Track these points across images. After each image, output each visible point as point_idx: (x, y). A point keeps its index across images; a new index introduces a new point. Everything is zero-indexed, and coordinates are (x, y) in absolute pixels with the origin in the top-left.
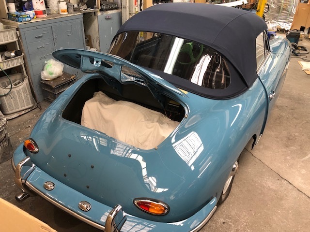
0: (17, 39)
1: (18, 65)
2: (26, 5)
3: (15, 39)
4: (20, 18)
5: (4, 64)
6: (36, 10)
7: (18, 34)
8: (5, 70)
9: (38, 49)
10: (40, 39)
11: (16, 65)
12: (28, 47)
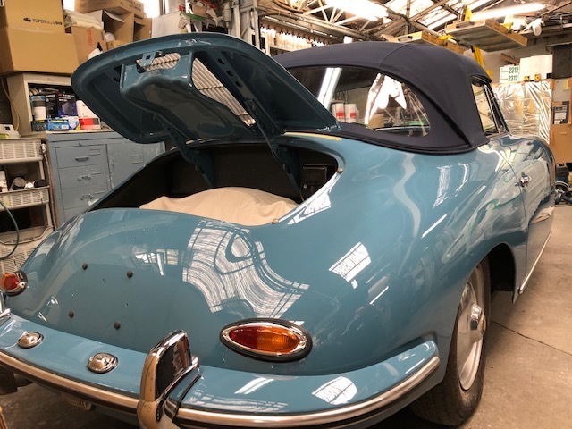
0: (40, 158)
1: (37, 203)
2: (64, 107)
3: (36, 157)
4: (49, 124)
5: (11, 197)
6: (82, 117)
7: (44, 148)
8: (11, 210)
9: (80, 181)
10: (84, 164)
11: (33, 203)
12: (61, 174)
